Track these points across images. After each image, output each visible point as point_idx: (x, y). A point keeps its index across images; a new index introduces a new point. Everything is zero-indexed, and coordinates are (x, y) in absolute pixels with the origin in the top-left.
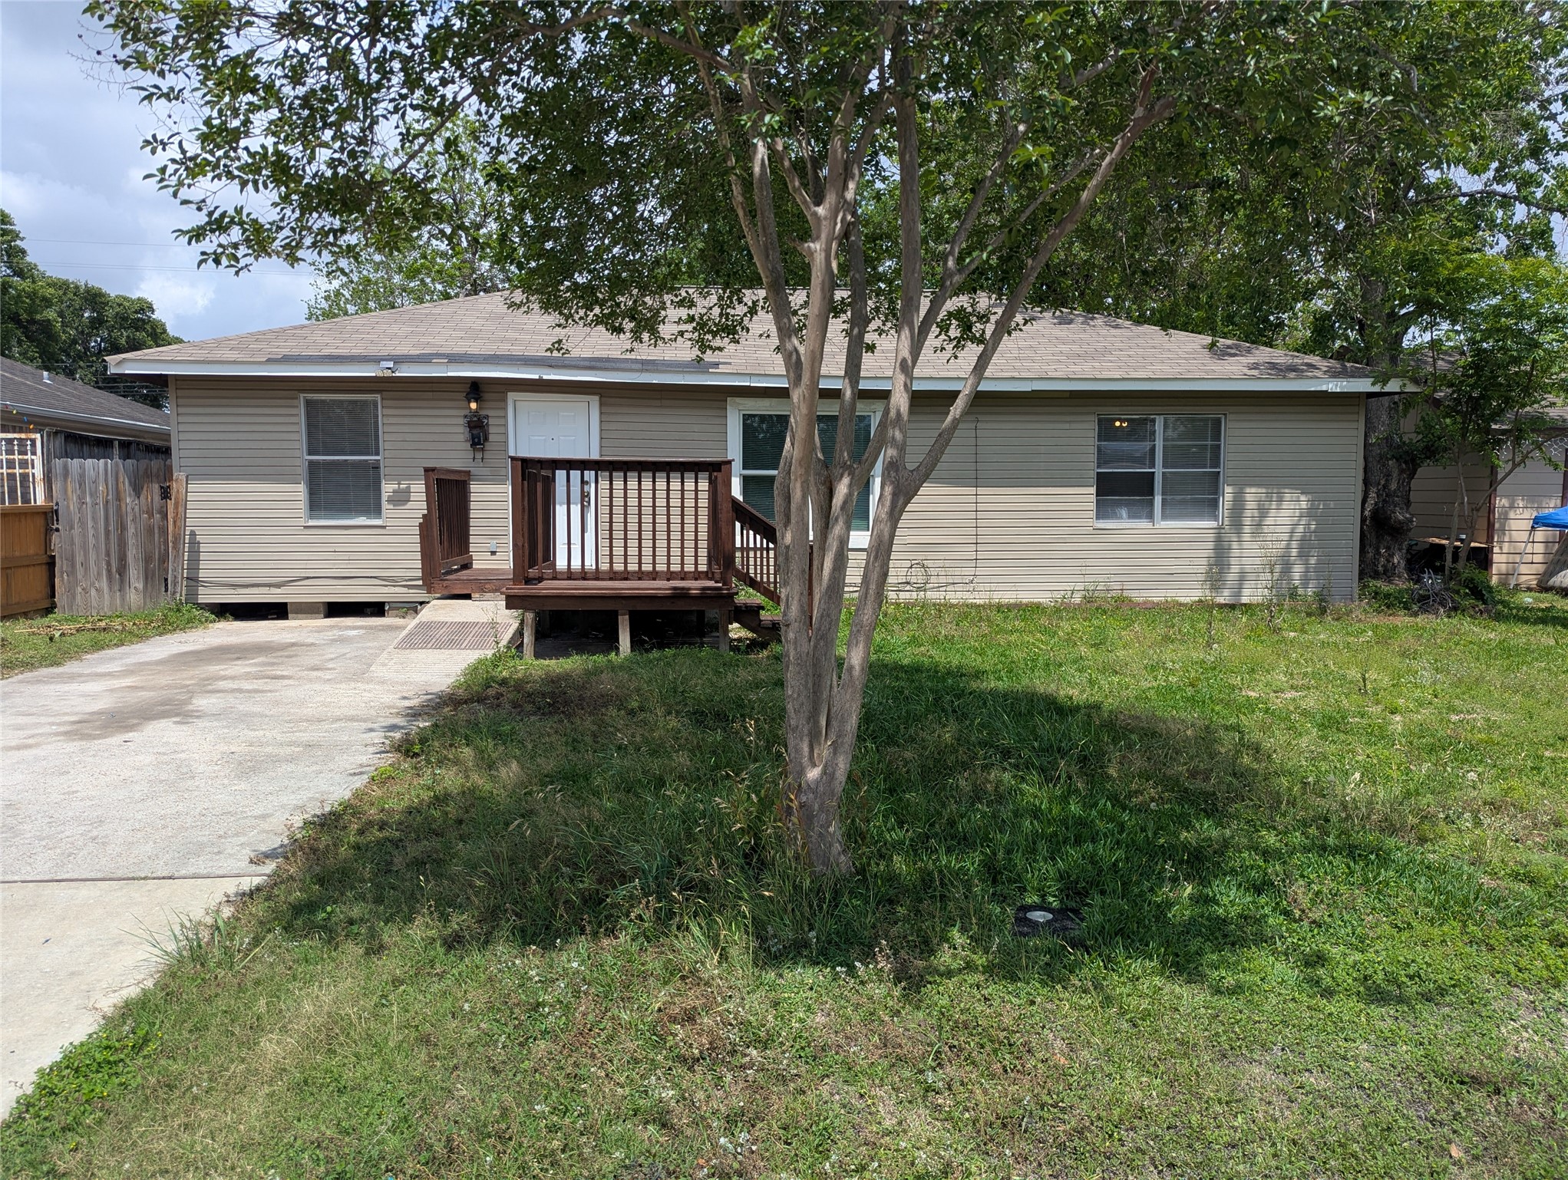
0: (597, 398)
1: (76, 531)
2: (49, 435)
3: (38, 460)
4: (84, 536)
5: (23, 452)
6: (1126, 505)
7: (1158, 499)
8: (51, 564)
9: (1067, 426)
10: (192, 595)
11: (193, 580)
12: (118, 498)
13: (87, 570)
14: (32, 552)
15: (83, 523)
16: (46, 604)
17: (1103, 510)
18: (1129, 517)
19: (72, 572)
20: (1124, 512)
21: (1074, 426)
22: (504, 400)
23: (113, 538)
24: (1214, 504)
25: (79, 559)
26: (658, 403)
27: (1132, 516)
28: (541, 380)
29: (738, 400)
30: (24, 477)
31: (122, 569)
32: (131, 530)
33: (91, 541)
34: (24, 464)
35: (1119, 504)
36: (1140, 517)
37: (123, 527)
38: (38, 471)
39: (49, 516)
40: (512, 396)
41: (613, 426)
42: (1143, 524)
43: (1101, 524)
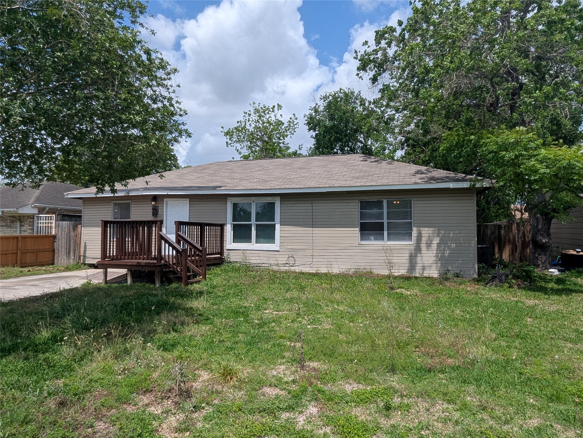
0: (189, 199)
1: (60, 241)
2: (58, 215)
3: (54, 221)
4: (62, 243)
5: (51, 220)
6: (372, 235)
7: (386, 233)
8: (54, 251)
9: (347, 204)
10: (84, 260)
11: (85, 256)
12: (70, 233)
13: (62, 253)
14: (47, 247)
15: (62, 239)
16: (51, 262)
17: (363, 237)
18: (375, 240)
19: (58, 254)
20: (372, 238)
21: (349, 204)
22: (163, 201)
23: (68, 244)
24: (410, 235)
25: (60, 250)
26: (206, 200)
27: (375, 239)
28: (168, 194)
29: (231, 198)
30: (51, 226)
31: (69, 253)
32: (72, 242)
33: (63, 245)
34: (51, 223)
35: (370, 234)
36: (379, 240)
37: (70, 241)
38: (54, 225)
39: (54, 237)
40: (165, 200)
41: (193, 208)
42: (380, 242)
43: (363, 242)
